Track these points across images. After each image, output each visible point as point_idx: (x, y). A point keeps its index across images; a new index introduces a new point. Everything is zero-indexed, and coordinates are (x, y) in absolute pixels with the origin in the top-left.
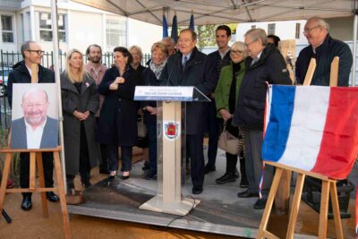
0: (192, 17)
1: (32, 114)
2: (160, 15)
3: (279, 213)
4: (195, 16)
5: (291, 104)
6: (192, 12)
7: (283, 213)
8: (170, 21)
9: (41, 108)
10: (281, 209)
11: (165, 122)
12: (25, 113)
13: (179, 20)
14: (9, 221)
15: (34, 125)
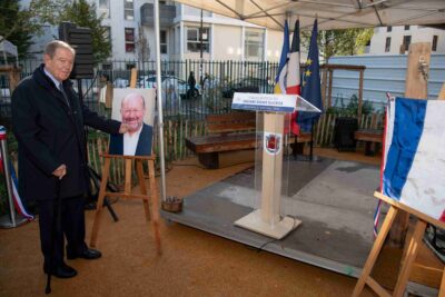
0: (316, 21)
1: (129, 120)
2: (281, 19)
3: (392, 245)
4: (319, 20)
5: (420, 124)
6: (316, 16)
7: (398, 246)
8: (292, 26)
9: (138, 114)
10: (395, 241)
11: (267, 134)
12: (123, 118)
13: (301, 25)
14: (116, 219)
15: (131, 131)
